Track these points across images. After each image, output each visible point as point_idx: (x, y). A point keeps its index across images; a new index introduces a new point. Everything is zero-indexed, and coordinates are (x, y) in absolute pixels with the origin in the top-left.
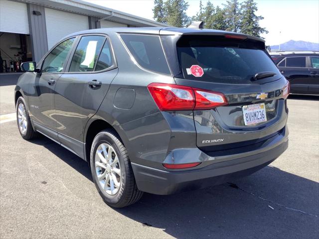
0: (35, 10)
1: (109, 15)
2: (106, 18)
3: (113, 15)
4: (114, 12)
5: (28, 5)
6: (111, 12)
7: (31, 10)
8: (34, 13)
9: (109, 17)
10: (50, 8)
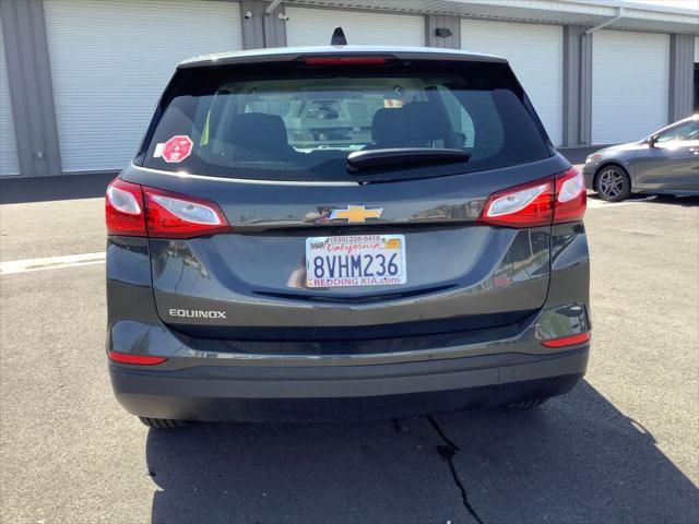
0: (441, 26)
1: (613, 17)
2: (605, 25)
3: (623, 14)
4: (625, 9)
5: (427, 17)
6: (617, 8)
7: (433, 27)
8: (438, 33)
9: (614, 20)
10: (474, 18)
